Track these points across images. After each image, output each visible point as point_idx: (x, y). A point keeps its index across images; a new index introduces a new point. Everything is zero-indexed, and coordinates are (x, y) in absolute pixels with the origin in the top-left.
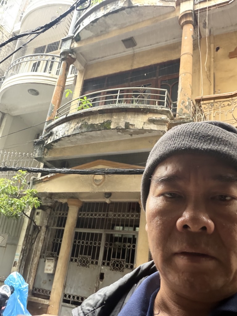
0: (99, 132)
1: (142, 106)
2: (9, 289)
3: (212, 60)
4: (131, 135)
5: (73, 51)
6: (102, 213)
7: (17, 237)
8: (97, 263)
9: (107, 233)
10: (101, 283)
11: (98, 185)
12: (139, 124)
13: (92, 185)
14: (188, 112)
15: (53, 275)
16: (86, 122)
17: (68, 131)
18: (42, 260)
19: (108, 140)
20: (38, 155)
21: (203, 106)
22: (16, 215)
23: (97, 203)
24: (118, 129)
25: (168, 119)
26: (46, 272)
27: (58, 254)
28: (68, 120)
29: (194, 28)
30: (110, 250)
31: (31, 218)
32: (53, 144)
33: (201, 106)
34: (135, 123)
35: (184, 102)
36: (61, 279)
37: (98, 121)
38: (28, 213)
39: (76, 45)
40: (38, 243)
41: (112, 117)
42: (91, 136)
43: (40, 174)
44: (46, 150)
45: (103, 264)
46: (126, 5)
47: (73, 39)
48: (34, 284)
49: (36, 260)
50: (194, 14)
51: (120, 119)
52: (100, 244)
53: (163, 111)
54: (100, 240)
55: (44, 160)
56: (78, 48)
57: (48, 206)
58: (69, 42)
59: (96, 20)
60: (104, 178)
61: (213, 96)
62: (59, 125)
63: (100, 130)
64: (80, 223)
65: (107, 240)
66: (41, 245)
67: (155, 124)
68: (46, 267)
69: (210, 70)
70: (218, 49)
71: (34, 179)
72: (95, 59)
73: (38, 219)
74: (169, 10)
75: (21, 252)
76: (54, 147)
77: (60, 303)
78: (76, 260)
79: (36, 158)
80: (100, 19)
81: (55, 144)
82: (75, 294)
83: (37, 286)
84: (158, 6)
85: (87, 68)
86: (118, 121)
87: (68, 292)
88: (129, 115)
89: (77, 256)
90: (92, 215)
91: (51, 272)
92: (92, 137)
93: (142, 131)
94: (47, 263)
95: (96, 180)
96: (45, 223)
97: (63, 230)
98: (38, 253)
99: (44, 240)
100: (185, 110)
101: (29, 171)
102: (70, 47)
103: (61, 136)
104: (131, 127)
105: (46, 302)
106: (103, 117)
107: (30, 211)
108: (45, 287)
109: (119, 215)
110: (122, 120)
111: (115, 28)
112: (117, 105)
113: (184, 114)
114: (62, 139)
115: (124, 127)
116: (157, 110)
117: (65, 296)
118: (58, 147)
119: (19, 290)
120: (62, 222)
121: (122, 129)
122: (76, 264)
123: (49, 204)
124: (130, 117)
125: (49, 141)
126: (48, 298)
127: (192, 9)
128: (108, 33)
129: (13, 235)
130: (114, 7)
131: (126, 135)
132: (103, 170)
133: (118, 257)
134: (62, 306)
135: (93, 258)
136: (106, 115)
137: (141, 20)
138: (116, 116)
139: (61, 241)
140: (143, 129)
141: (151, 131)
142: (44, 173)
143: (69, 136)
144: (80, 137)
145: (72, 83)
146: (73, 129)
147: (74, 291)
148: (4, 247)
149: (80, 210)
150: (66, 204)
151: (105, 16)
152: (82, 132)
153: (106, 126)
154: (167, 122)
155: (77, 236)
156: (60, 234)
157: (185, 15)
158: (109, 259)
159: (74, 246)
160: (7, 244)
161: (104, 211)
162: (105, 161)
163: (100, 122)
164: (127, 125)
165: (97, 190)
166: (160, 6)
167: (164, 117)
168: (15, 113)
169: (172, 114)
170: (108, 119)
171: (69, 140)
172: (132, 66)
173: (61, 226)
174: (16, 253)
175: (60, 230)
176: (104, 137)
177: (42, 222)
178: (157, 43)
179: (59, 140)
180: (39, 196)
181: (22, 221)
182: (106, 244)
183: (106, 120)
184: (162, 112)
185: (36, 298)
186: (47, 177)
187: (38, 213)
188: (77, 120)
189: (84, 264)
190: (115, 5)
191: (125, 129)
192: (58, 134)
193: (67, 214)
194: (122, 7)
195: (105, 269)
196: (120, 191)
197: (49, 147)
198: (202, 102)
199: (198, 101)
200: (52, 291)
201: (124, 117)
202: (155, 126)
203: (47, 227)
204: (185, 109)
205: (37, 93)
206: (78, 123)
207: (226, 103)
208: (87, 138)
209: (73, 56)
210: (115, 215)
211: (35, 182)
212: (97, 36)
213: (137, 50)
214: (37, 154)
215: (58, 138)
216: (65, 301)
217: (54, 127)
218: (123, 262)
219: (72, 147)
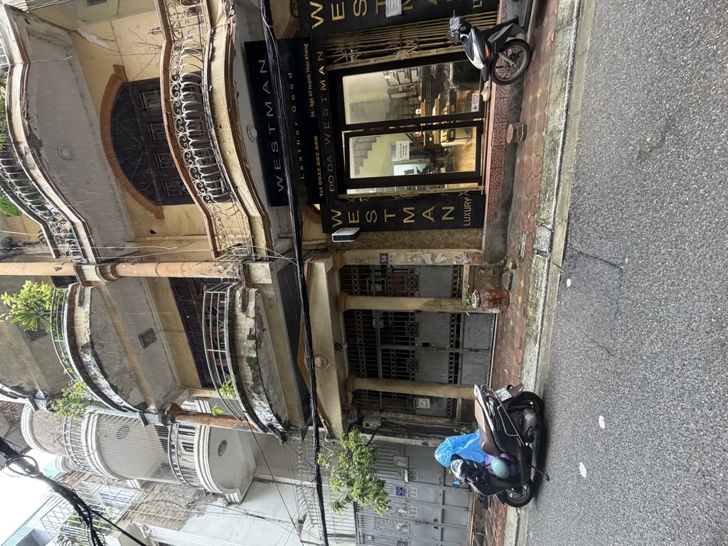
0: (263, 370)
1: (226, 321)
2: (455, 462)
3: (167, 238)
4: (264, 330)
5: (161, 409)
6: (360, 351)
7: (398, 445)
8: (413, 352)
9: (380, 343)
10: (432, 345)
11: (328, 362)
12: (248, 323)
13: (328, 369)
14: (232, 265)
15: (431, 398)
16: (251, 388)
17: (264, 408)
18: (417, 412)
19: (272, 356)
20: (299, 436)
21: (223, 248)
22: (373, 451)
23: (349, 357)
24: (257, 347)
25: (241, 289)
26: (429, 407)
27: (409, 395)
28: (250, 409)
29: (123, 262)
30: (396, 338)
31: (373, 432)
32: (283, 422)
33: (224, 251)
34: (248, 328)
35: (219, 271)
36: (435, 389)
37: (248, 372)
38: (369, 437)
39: (152, 407)
40: (399, 419)
41: (242, 357)
42: (269, 377)
43: (320, 429)
44: (291, 428)
45: (413, 344)
46: (90, 351)
47: (145, 412)
48: (443, 417)
49: (418, 419)
50: (101, 264)
51: (244, 347)
52: (392, 350)
53: (231, 296)
54: (388, 350)
55: (305, 427)
56: (157, 402)
57: (358, 414)
58: (148, 416)
59: (112, 386)
60: (318, 355)
61: (209, 236)
62: (258, 418)
63: (260, 369)
64: (372, 374)
65: (388, 343)
66: (402, 416)
67: (248, 304)
68: (424, 407)
69: (181, 241)
70: (152, 232)
71: (327, 438)
72: (174, 378)
73: (374, 424)
74: (96, 294)
75: (412, 438)
76: (287, 419)
77: (459, 387)
78: (413, 374)
79: (303, 438)
80: (111, 382)
81: (283, 419)
82: (447, 372)
83: (445, 414)
84: (90, 310)
85: (186, 387)
86: (248, 348)
87: (446, 379)
88: (237, 336)
89: (409, 374)
90: (362, 362)
91: (428, 400)
92: (271, 377)
93: (258, 318)
94: (420, 406)
95: (322, 365)
96: (376, 414)
97: (383, 392)
98: (411, 417)
99: (396, 412)
100: (230, 269)
101: (318, 450)
102: (155, 414)
103: (272, 415)
104: (253, 333)
105: (459, 402)
106: (243, 368)
107: (365, 435)
108: (445, 404)
109: (360, 332)
110: (245, 343)
111: (125, 360)
112: (227, 351)
113: (234, 270)
114: (275, 412)
115: (254, 341)
116: (230, 303)
117: (450, 381)
118: (287, 415)
119: (454, 448)
120: (373, 394)
121: (256, 343)
122: (416, 374)
123: (356, 412)
124: (240, 335)
125: (280, 427)
126: (455, 400)
127: (94, 267)
128: (133, 369)
129: (395, 451)
130: (92, 367)
131: (265, 336)
132: (308, 360)
133: (404, 329)
134: (461, 384)
135: (408, 356)
136: (240, 364)
137: (113, 329)
138: (240, 352)
139: (394, 393)
140: (255, 318)
141: (257, 308)
142: (319, 425)
143: (271, 406)
144: (271, 392)
145: (207, 403)
146: (262, 402)
147: (445, 372)
148: (408, 459)
149: (359, 376)
150: (353, 393)
151: (106, 377)
152: (265, 390)
153: (254, 363)
154: (244, 290)
155: (387, 376)
156: (386, 395)
157: (103, 274)
158: (408, 339)
159: (398, 378)
160: (405, 456)
161: (357, 349)
162: (299, 356)
163: (250, 370)
164: (250, 337)
165: (333, 362)
166: (91, 307)
167: (238, 294)
168: (252, 464)
169: (234, 284)
170: (245, 360)
171: (276, 403)
172: (180, 331)
173: (378, 395)
174: (414, 444)
175: (383, 396)
176: (269, 362)
177: (376, 418)
178: (148, 303)
179: (276, 416)
180: (348, 428)
181: (377, 442)
182: (392, 343)
183: (247, 364)
184: (233, 297)
185: (457, 413)
186: (324, 422)
187: (367, 425)
188: (250, 398)
189: (415, 365)
190: (90, 365)
191: (256, 339)
192: (269, 419)
193: (365, 390)
194: (92, 355)
195: (418, 342)
196: (332, 337)
197: (288, 425)
198: (219, 250)
199: (217, 254)
200: (447, 397)
201: (241, 342)
202: (250, 303)
203: (381, 411)
204: (228, 270)
205: (224, 443)
206: (253, 397)
207: (218, 223)
208: (272, 382)
209: (168, 409)
210: (360, 337)
211: (332, 436)
212: (138, 381)
213: (158, 327)
214: (298, 439)
215: (274, 418)
216: (456, 382)
217: (262, 423)
218: (408, 323)
219: (285, 397)
